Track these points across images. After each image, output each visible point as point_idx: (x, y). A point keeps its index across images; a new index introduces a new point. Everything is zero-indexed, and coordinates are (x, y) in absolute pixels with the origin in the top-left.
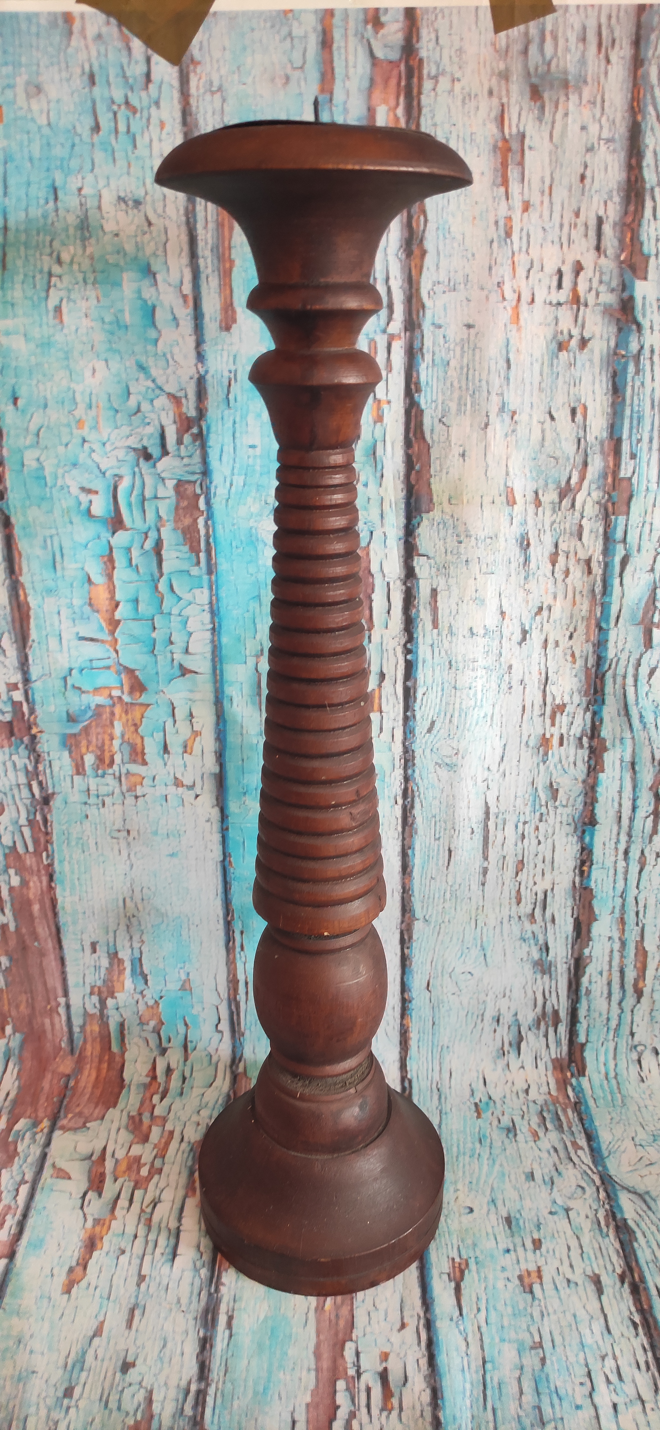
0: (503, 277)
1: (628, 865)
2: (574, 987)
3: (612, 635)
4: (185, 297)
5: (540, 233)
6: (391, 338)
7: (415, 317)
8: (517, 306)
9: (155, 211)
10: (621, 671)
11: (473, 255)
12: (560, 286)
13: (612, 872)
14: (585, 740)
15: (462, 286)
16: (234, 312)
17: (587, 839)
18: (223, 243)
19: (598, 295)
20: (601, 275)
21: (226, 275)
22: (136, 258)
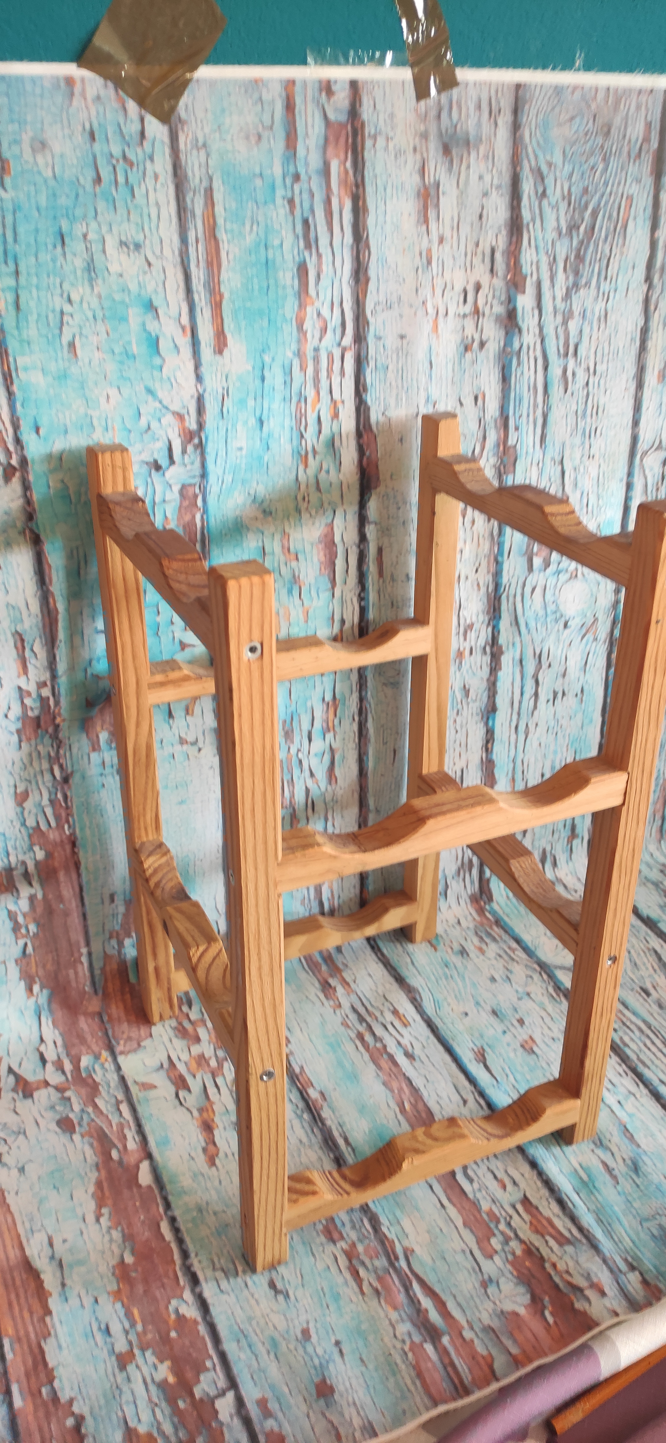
0: (426, 296)
1: (517, 736)
3: (506, 566)
4: (183, 328)
5: (452, 261)
6: (344, 351)
7: (361, 330)
8: (436, 319)
9: (154, 254)
10: (512, 592)
11: (404, 280)
12: (465, 301)
13: (507, 744)
14: (488, 648)
15: (396, 305)
16: (225, 338)
17: (490, 723)
18: (213, 279)
19: (492, 307)
20: (494, 292)
21: (217, 307)
22: (139, 295)
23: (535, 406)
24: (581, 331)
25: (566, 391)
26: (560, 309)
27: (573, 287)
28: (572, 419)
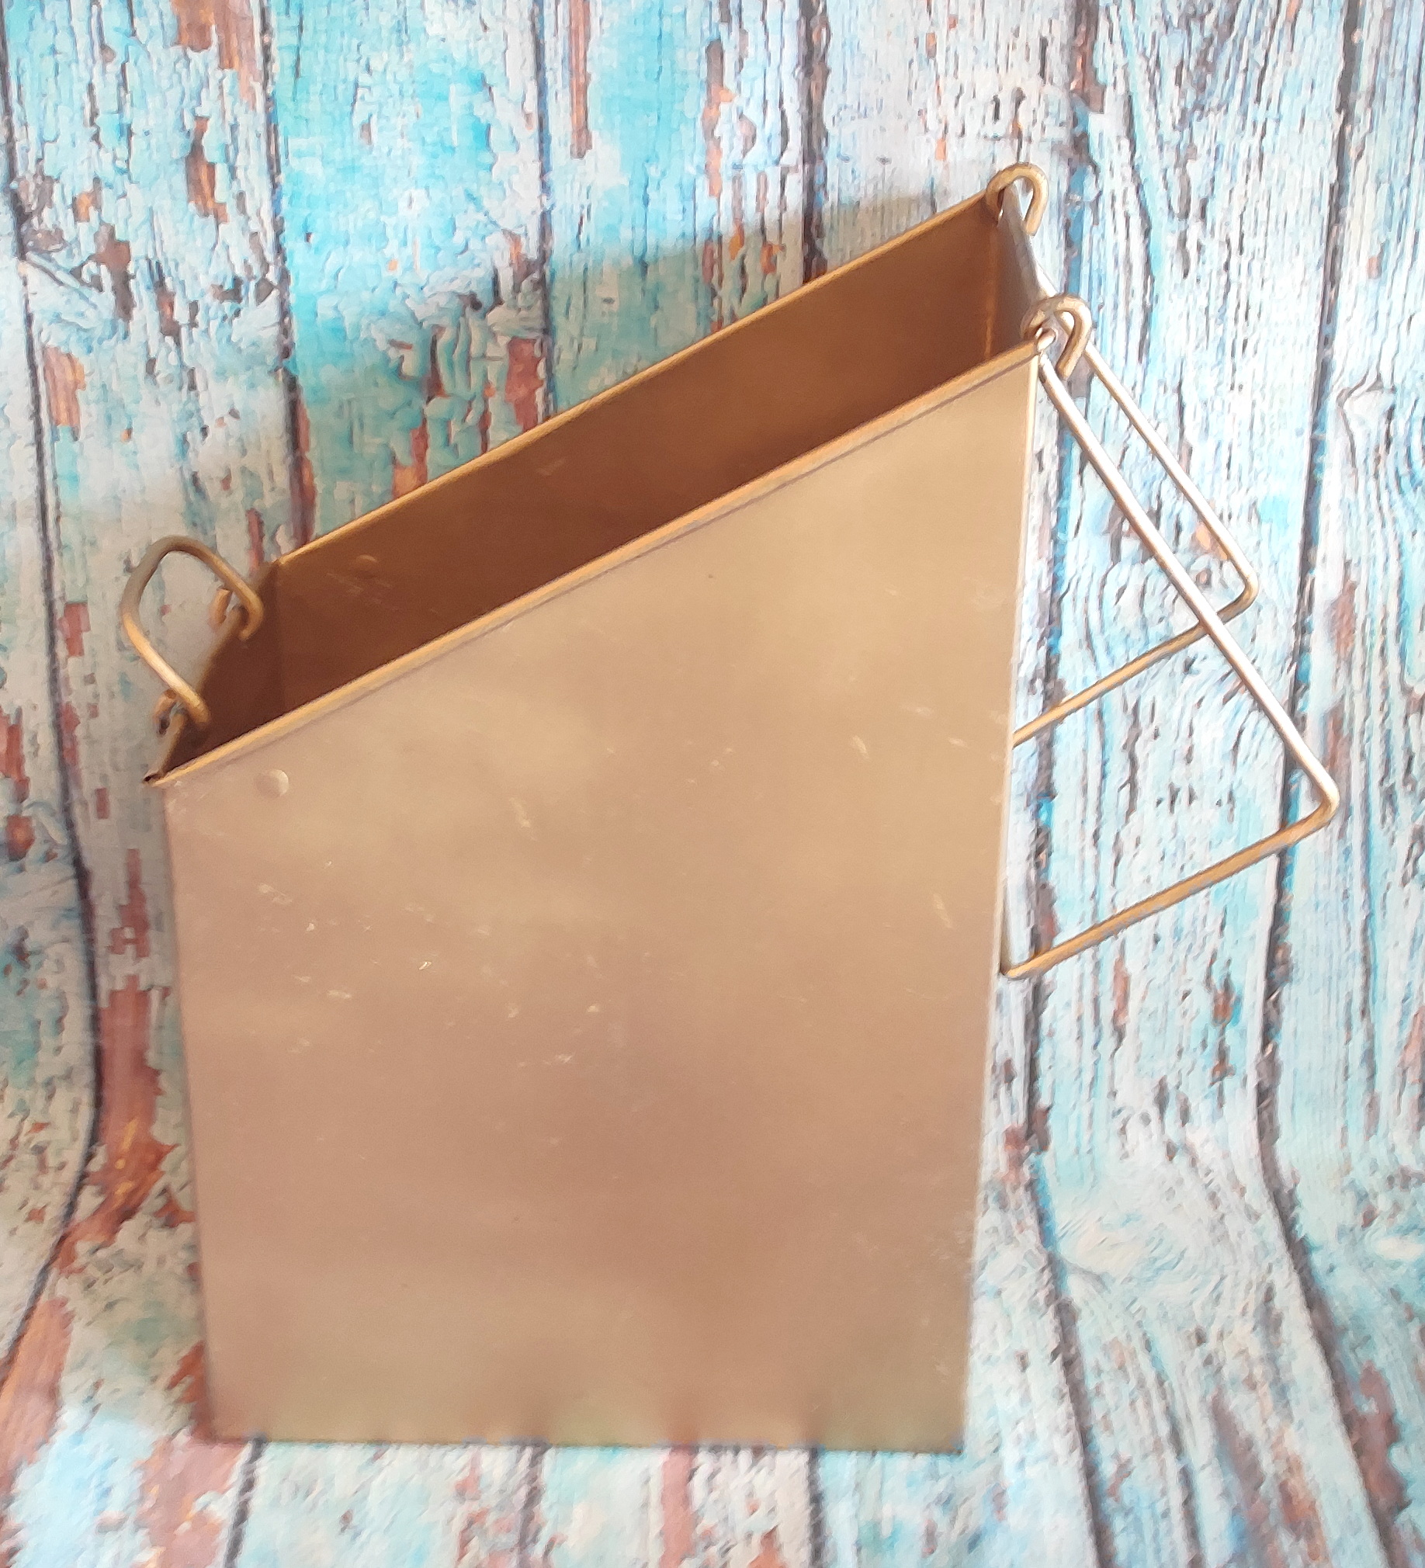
0: (925, 103)
1: (1099, 853)
2: (1032, 1026)
3: (1071, 550)
4: (527, 116)
5: (971, 55)
6: (785, 171)
7: (815, 146)
8: (944, 138)
9: (493, 13)
10: (1082, 593)
11: (889, 76)
12: (996, 117)
13: (1077, 865)
14: (1038, 683)
15: (875, 112)
16: (589, 136)
17: (1043, 817)
18: (577, 55)
19: (1043, 129)
20: (1047, 106)
21: (580, 91)
22: (466, 68)
23: (1129, 292)
24: (1213, 180)
25: (1186, 275)
26: (1168, 143)
27: (1194, 110)
28: (1198, 322)
